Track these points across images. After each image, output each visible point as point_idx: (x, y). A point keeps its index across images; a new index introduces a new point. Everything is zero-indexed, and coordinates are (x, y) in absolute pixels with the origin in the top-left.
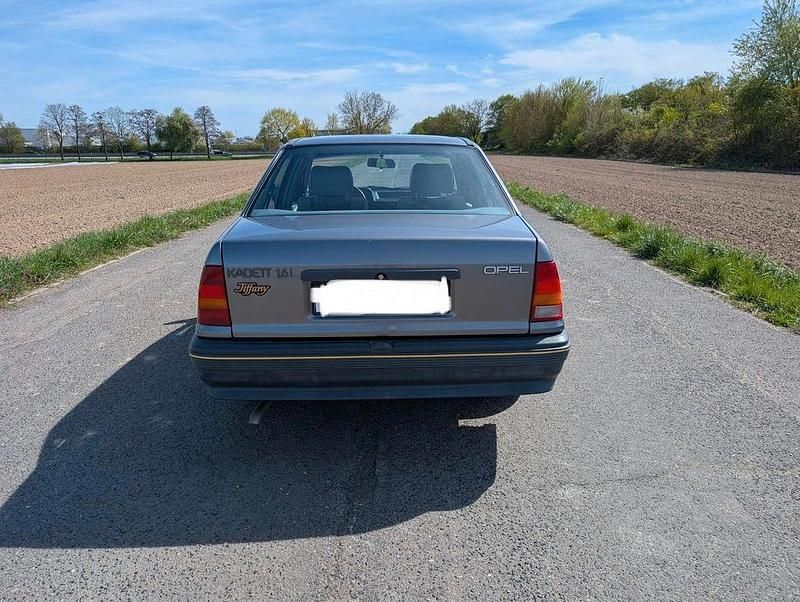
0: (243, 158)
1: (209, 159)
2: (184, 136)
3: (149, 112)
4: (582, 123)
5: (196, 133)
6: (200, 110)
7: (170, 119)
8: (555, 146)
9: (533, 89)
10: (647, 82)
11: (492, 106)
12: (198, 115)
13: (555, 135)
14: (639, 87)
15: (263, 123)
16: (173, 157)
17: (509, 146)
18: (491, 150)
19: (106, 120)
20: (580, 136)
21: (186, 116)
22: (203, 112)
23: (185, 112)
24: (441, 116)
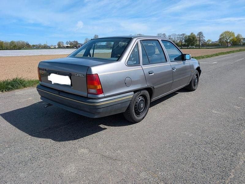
0: (210, 48)
1: (199, 48)
2: (193, 41)
3: (183, 34)
5: (196, 40)
6: (199, 33)
7: (189, 36)
12: (198, 35)
15: (220, 36)
16: (188, 48)
19: (171, 37)
21: (194, 35)
22: (200, 34)
23: (194, 34)
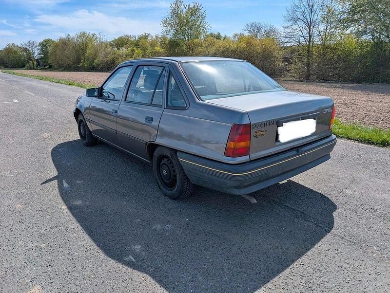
4: (96, 55)
8: (83, 66)
9: (64, 36)
10: (120, 36)
11: (40, 44)
13: (82, 61)
14: (117, 38)
17: (55, 67)
18: (44, 69)
20: (96, 61)
24: (6, 49)
